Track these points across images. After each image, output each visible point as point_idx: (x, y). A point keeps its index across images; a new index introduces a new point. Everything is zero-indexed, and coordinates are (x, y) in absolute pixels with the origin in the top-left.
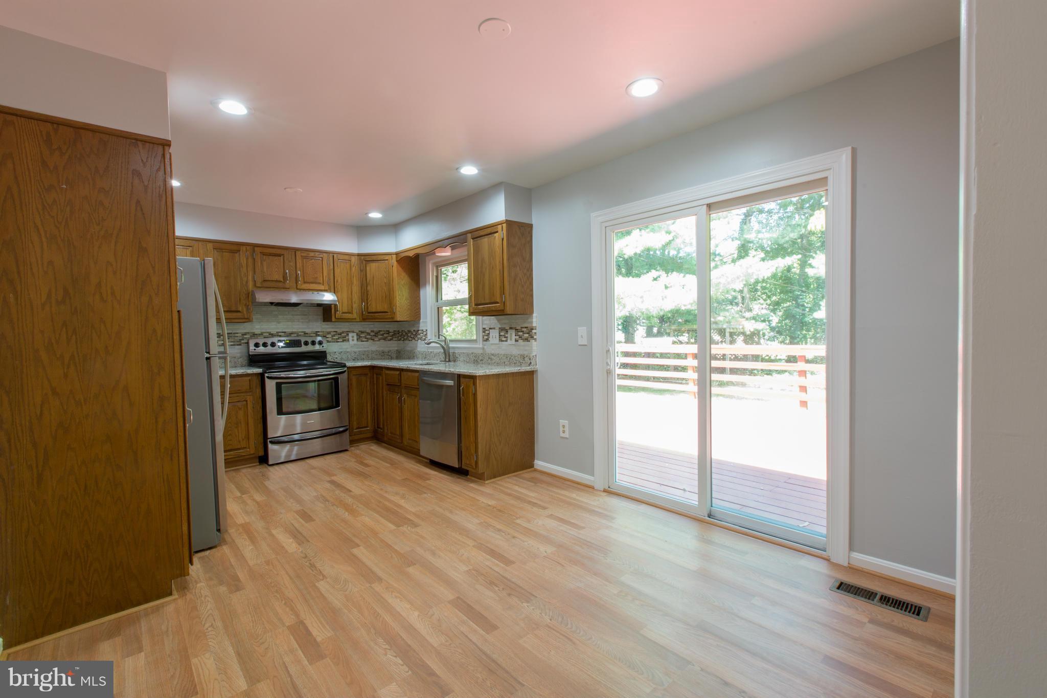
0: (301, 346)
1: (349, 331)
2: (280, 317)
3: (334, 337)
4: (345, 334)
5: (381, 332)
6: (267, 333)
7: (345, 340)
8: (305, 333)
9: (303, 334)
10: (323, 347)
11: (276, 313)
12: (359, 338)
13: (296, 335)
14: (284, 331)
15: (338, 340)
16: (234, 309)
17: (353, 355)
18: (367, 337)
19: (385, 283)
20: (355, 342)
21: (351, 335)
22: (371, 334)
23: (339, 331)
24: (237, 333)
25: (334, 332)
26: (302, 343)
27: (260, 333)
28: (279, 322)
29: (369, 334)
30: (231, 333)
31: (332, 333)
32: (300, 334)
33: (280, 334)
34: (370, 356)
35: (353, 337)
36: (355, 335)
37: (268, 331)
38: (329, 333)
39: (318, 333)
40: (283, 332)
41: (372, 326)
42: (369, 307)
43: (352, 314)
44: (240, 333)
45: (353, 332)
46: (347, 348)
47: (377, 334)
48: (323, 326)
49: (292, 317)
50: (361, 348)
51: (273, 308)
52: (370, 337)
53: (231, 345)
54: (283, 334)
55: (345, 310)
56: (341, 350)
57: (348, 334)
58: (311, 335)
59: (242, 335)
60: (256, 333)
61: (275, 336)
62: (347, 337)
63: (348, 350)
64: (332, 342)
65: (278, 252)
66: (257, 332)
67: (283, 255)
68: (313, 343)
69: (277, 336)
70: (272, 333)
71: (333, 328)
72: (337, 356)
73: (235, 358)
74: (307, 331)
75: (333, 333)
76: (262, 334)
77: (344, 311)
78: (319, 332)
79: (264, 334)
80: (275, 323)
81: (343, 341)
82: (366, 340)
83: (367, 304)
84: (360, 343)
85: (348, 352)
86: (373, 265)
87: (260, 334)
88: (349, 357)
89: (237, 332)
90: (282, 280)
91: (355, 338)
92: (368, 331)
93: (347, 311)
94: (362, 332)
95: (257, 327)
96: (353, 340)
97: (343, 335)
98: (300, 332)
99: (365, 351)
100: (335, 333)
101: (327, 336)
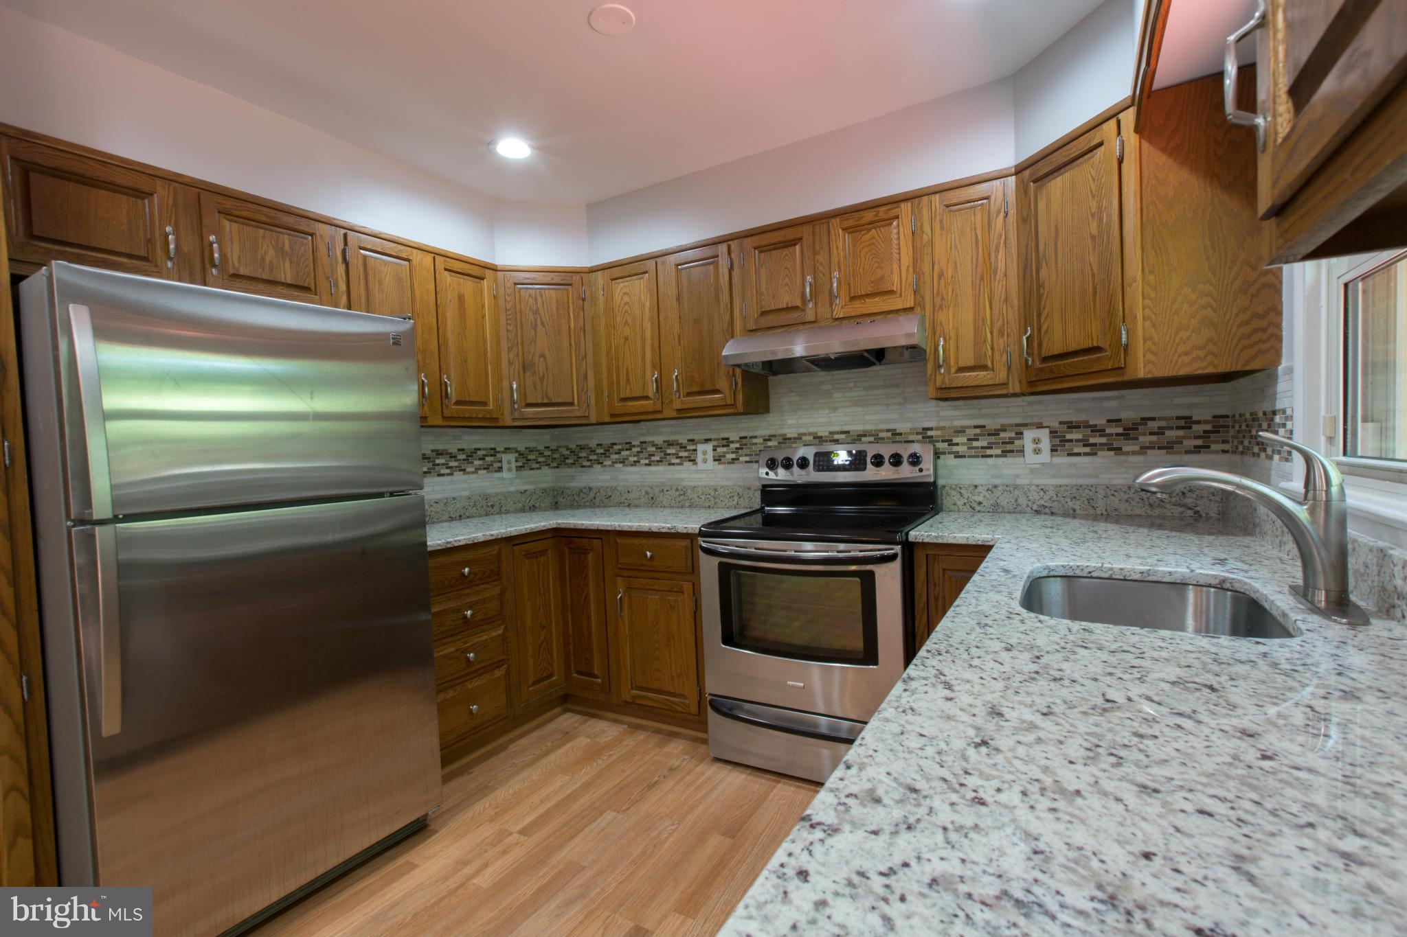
0: (864, 469)
1: (1025, 425)
2: (837, 395)
3: (975, 444)
4: (1013, 435)
5: (1153, 425)
6: (810, 434)
7: (1010, 450)
8: (895, 433)
9: (889, 434)
10: (921, 470)
11: (829, 387)
12: (1059, 444)
13: (872, 439)
14: (845, 428)
15: (989, 452)
16: (708, 387)
17: (1034, 495)
18: (1092, 440)
19: (1093, 238)
20: (1046, 456)
21: (1029, 435)
22: (1108, 431)
23: (991, 424)
24: (756, 437)
25: (976, 427)
26: (868, 460)
27: (796, 435)
28: (835, 409)
29: (1096, 430)
30: (746, 438)
31: (968, 431)
32: (881, 435)
33: (836, 437)
34: (1101, 505)
35: (1036, 441)
36: (1044, 435)
37: (812, 430)
38: (960, 431)
39: (930, 433)
40: (842, 433)
41: (1114, 403)
42: (1045, 341)
43: (993, 370)
44: (761, 437)
45: (1040, 426)
46: (1018, 476)
47: (1130, 431)
48: (943, 413)
49: (863, 393)
50: (1068, 476)
51: (822, 376)
52: (1104, 440)
53: (746, 462)
54: (843, 436)
55: (968, 359)
56: (997, 481)
57: (1022, 433)
58: (911, 438)
59: (765, 440)
60: (788, 436)
61: (826, 441)
62: (1017, 442)
63: (1019, 481)
64: (969, 457)
65: (790, 234)
66: (791, 433)
67: (801, 239)
68: (896, 460)
69: (830, 441)
70: (819, 435)
71: (973, 417)
72: (980, 499)
73: (749, 488)
74: (902, 427)
75: (971, 432)
76: (799, 438)
77: (962, 364)
78: (931, 429)
79: (804, 438)
80: (827, 411)
81: (1005, 453)
82: (1088, 450)
83: (1039, 329)
84: (1062, 460)
85: (1016, 487)
86: (1057, 185)
87: (795, 438)
88: (1023, 501)
89: (755, 434)
90: (799, 304)
91: (1046, 444)
92: (1100, 421)
93: (971, 363)
94: (1072, 426)
95: (790, 422)
96: (1037, 451)
97: (1002, 435)
98: (882, 431)
99: (1079, 487)
100: (978, 431)
101: (955, 440)
